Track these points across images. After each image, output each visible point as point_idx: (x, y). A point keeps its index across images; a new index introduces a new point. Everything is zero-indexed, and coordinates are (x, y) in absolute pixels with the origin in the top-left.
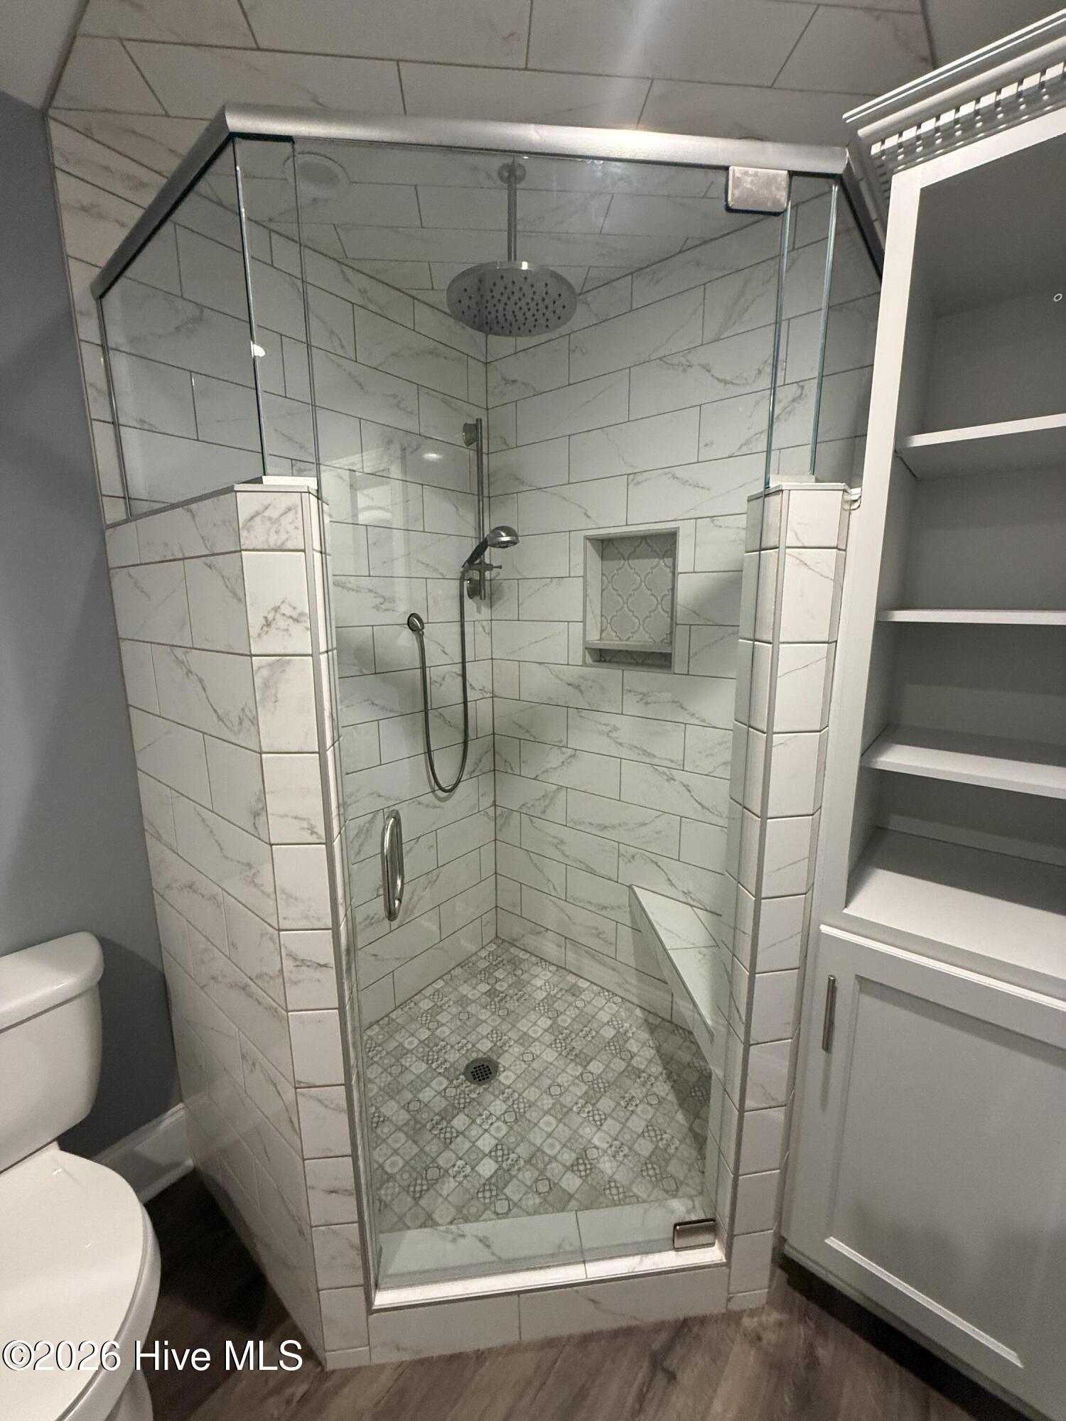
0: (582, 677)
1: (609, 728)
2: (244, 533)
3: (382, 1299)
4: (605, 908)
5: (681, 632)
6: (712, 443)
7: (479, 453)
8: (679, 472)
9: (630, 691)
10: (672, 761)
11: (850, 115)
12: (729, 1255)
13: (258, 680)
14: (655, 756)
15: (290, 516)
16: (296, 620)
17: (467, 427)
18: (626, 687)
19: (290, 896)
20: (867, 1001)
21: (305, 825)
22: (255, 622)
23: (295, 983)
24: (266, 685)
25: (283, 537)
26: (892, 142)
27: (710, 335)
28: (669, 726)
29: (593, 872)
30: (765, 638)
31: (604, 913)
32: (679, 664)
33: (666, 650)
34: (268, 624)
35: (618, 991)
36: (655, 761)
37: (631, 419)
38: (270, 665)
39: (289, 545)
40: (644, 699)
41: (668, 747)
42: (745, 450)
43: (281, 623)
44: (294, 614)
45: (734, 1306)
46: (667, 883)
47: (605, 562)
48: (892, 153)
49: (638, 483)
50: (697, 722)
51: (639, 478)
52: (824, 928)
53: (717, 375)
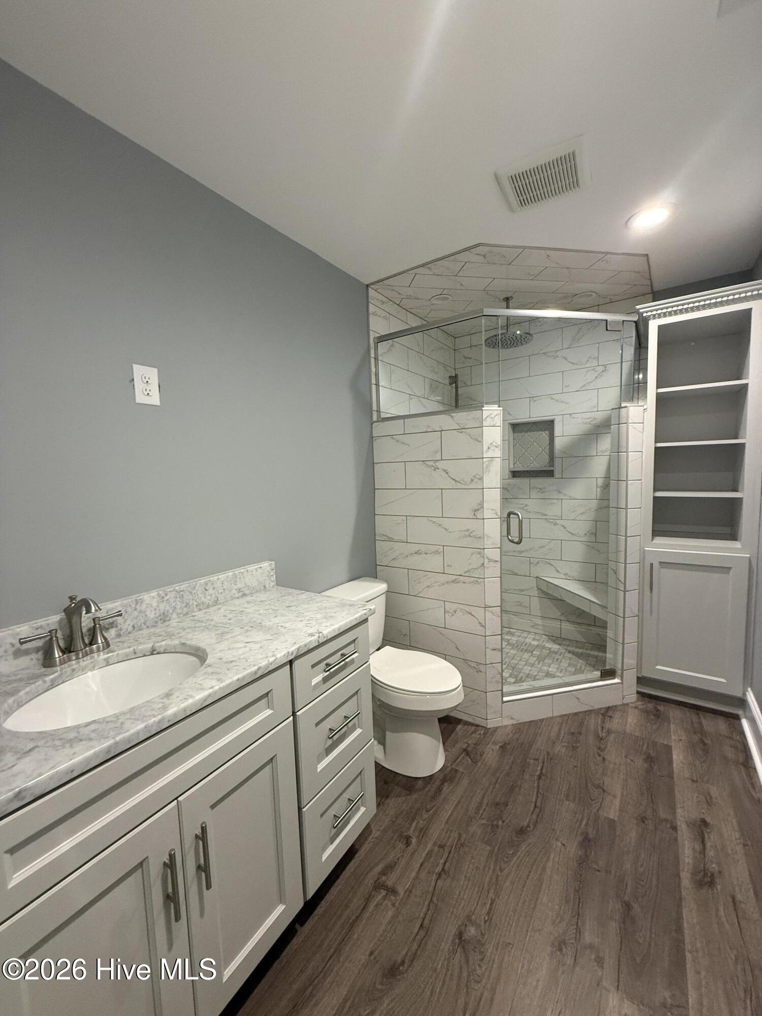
0: (509, 484)
1: (523, 506)
2: (484, 422)
3: (505, 699)
4: (523, 590)
5: (557, 462)
6: (568, 386)
7: (457, 388)
8: (554, 396)
9: (533, 488)
10: (556, 516)
11: (638, 307)
12: (622, 679)
13: (485, 466)
14: (547, 515)
15: (497, 417)
16: (497, 447)
17: (450, 377)
18: (532, 486)
19: (488, 537)
20: (664, 571)
21: (494, 512)
22: (485, 448)
23: (488, 568)
24: (487, 467)
25: (495, 422)
26: (649, 314)
27: (565, 346)
28: (555, 501)
29: (517, 574)
30: (623, 451)
31: (522, 593)
32: (557, 474)
33: (551, 468)
34: (489, 448)
35: (532, 630)
36: (547, 517)
37: (531, 375)
38: (489, 461)
39: (496, 425)
40: (542, 490)
41: (554, 510)
42: (584, 389)
43: (493, 448)
44: (496, 445)
45: (625, 701)
46: (556, 572)
47: (516, 434)
48: (649, 316)
49: (535, 401)
50: (567, 498)
51: (535, 399)
52: (646, 549)
53: (569, 360)
